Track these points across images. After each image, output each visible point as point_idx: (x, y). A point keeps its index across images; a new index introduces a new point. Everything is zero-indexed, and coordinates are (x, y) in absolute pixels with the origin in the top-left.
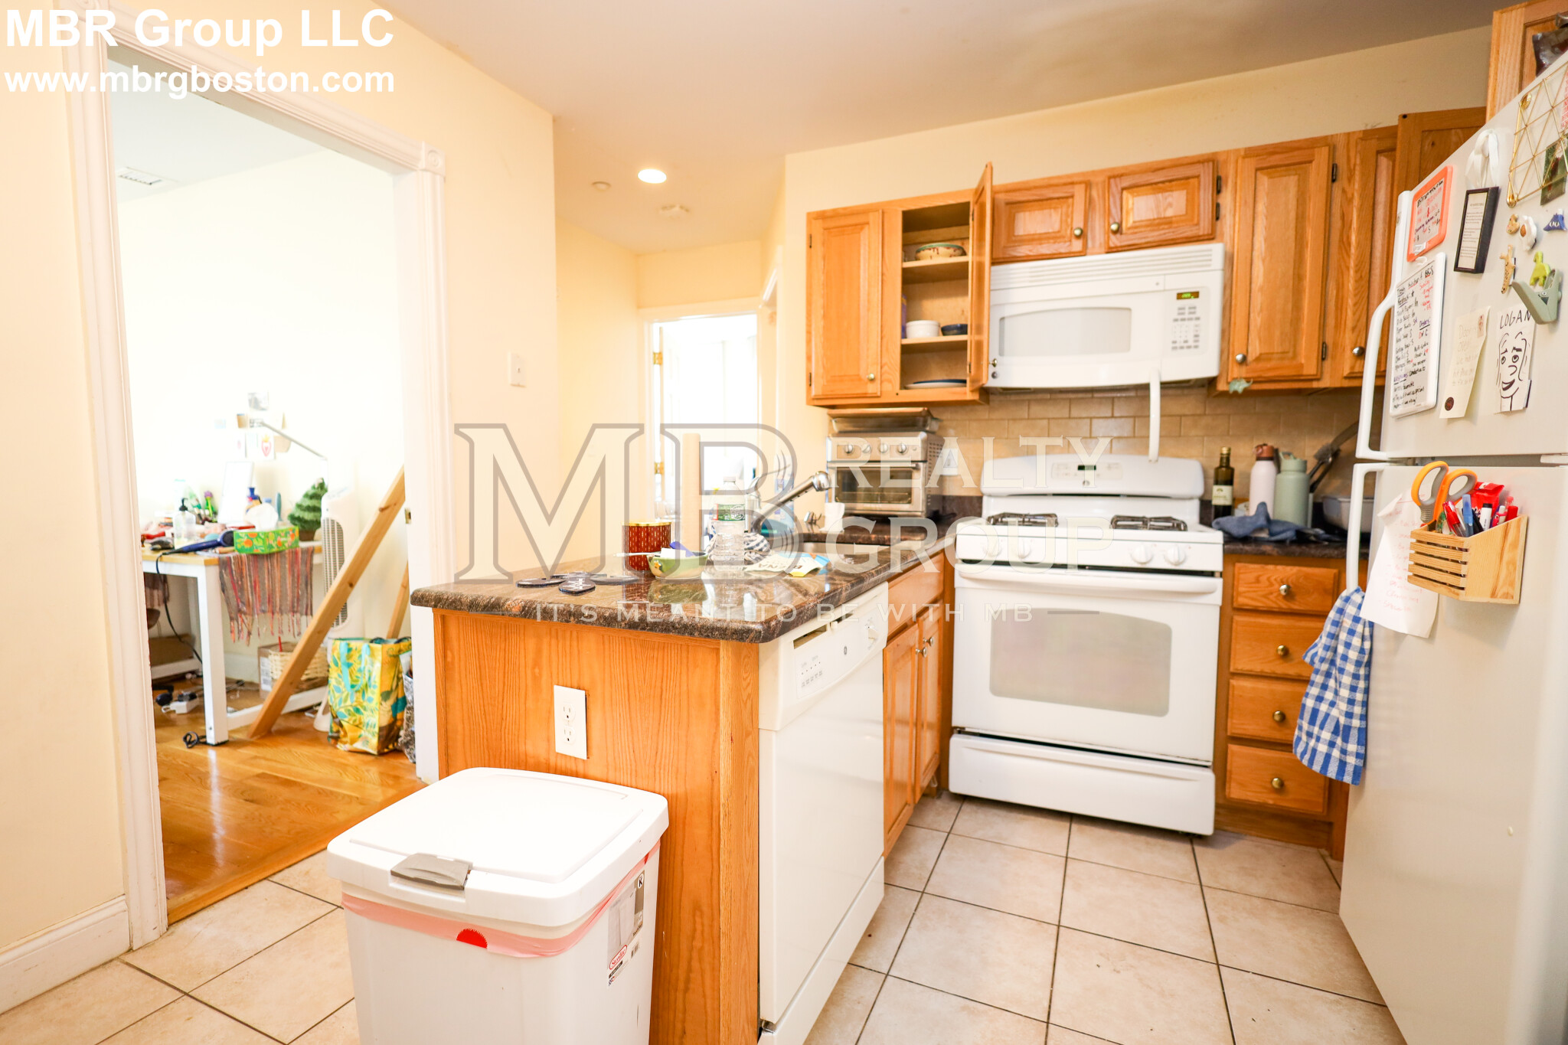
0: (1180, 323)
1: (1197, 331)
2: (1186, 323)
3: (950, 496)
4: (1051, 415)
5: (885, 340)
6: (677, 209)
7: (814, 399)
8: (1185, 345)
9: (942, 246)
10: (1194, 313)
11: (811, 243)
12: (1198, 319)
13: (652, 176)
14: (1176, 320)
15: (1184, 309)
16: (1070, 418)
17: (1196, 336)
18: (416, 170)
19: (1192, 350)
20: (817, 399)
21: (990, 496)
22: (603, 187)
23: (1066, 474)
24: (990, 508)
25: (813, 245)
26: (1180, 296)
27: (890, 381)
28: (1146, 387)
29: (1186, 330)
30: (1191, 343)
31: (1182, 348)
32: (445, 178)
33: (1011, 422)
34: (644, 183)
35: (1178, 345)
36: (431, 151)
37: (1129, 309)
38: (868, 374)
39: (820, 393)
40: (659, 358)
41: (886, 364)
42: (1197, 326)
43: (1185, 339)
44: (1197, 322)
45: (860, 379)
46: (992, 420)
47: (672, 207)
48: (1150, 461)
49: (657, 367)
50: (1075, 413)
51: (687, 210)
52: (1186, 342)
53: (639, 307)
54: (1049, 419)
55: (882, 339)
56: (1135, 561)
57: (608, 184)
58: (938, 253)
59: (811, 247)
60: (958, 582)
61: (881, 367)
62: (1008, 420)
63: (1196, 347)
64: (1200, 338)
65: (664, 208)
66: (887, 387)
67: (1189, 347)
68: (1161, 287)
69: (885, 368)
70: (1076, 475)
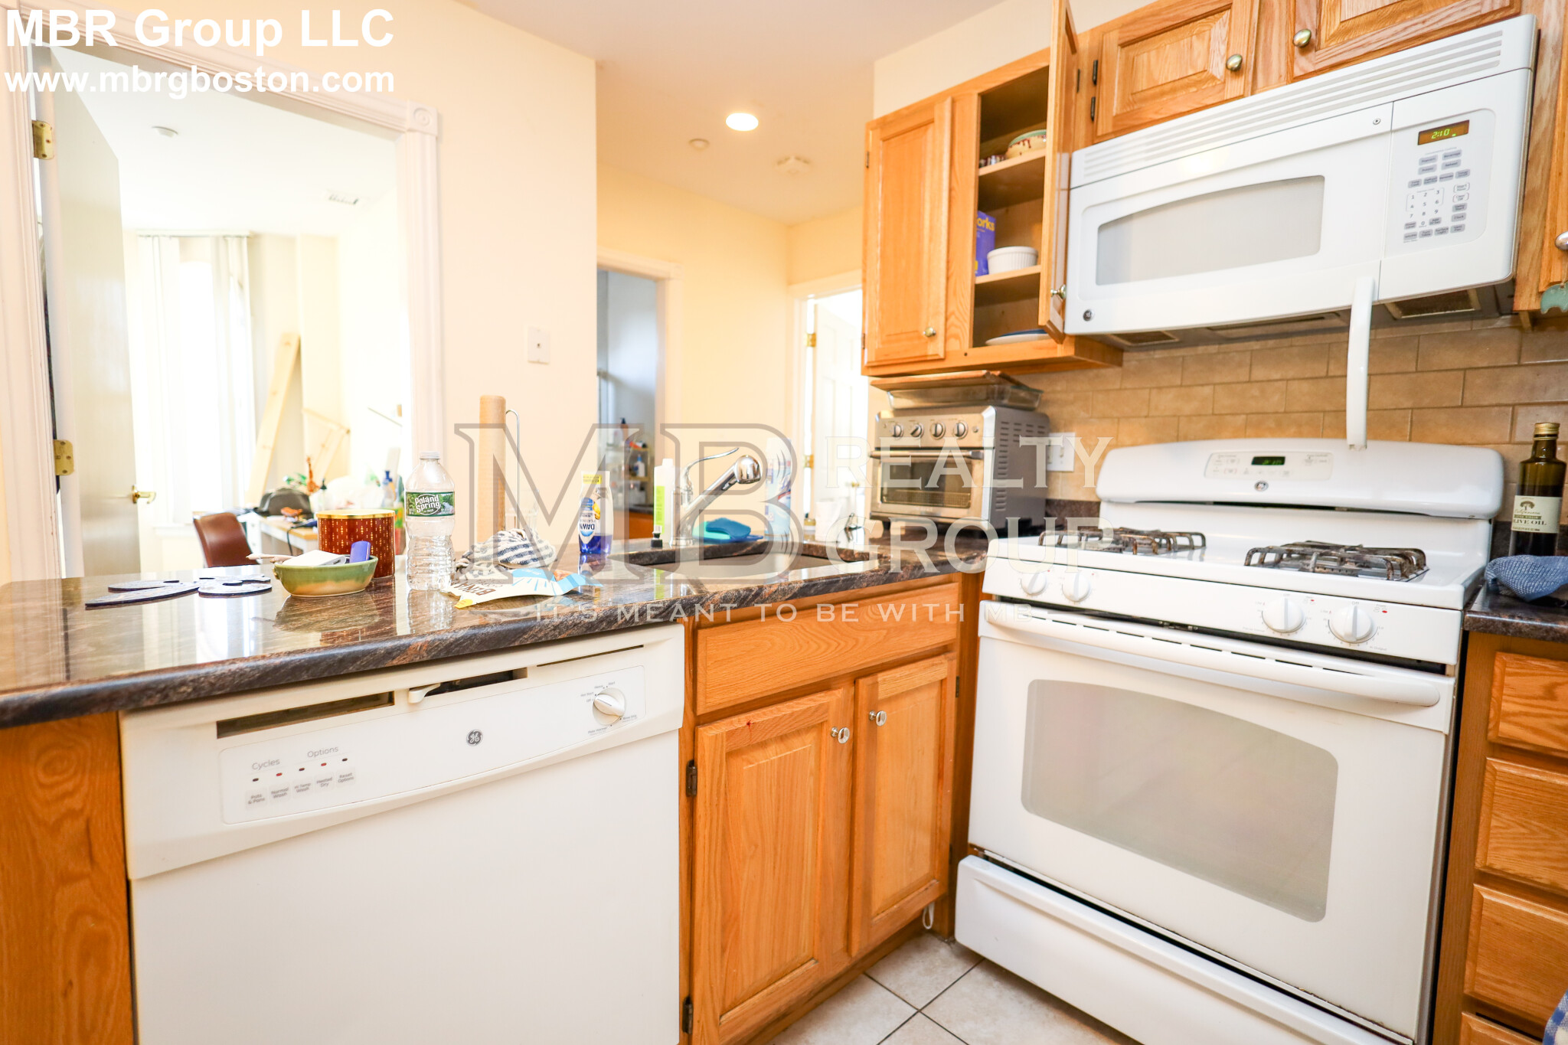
0: (1423, 187)
1: (1461, 198)
2: (1438, 185)
3: (1060, 501)
4: (1217, 379)
5: (952, 280)
6: (792, 161)
7: (868, 367)
8: (1435, 227)
9: (1034, 135)
10: (1455, 164)
11: (868, 162)
12: (1465, 173)
13: (742, 121)
14: (1416, 183)
15: (1433, 159)
16: (1249, 382)
17: (1458, 208)
18: (404, 132)
19: (1449, 235)
20: (873, 367)
21: (1110, 502)
22: (699, 144)
23: (1231, 471)
24: (1109, 519)
25: (870, 164)
26: (1425, 137)
27: (957, 337)
28: (1344, 314)
29: (1440, 200)
30: (1447, 222)
31: (1426, 234)
32: (437, 138)
33: (1154, 392)
34: (732, 130)
35: (1417, 230)
36: (417, 110)
37: (1320, 179)
38: (927, 328)
39: (874, 359)
40: (813, 340)
41: (953, 313)
42: (1461, 188)
43: (1436, 216)
44: (1462, 181)
45: (920, 337)
46: (1126, 389)
47: (787, 159)
48: (1351, 446)
49: (810, 349)
50: (1259, 373)
51: (806, 162)
52: (1436, 221)
53: (790, 282)
54: (1214, 384)
55: (948, 279)
56: (1269, 627)
57: (705, 141)
58: (1030, 147)
59: (868, 167)
60: (984, 629)
61: (947, 319)
62: (1150, 389)
63: (1458, 229)
64: (1467, 211)
65: (780, 163)
66: (954, 345)
67: (1443, 231)
68: (1384, 127)
69: (952, 319)
70: (1246, 472)
